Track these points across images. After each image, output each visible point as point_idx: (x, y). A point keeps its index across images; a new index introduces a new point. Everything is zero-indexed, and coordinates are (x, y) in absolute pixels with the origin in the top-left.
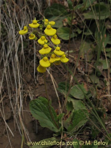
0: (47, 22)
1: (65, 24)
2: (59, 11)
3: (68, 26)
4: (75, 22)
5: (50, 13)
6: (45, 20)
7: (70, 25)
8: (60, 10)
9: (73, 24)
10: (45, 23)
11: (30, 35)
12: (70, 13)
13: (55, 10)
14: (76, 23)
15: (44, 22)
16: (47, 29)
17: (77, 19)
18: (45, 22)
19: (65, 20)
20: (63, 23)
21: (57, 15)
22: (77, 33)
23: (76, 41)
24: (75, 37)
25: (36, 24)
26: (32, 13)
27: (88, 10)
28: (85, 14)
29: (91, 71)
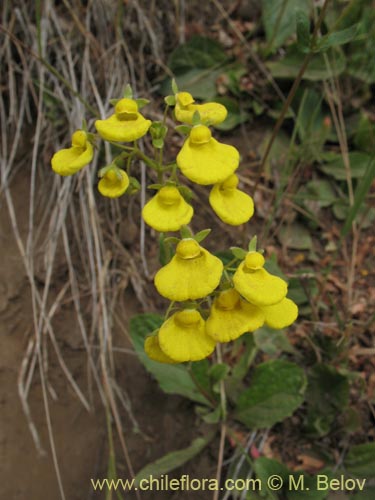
0: (186, 108)
1: (222, 90)
2: (206, 57)
3: (230, 93)
4: (247, 84)
5: (183, 62)
6: (177, 95)
7: (234, 90)
8: (210, 52)
9: (242, 88)
10: (180, 113)
11: (106, 177)
12: (233, 59)
13: (198, 53)
14: (251, 86)
15: (173, 107)
16: (191, 145)
17: (253, 78)
18: (177, 108)
19: (221, 80)
20: (216, 86)
21: (202, 66)
22: (251, 111)
23: (248, 130)
24: (247, 123)
25: (133, 118)
26: (136, 61)
27: (278, 53)
28: (271, 65)
29: (290, 217)
